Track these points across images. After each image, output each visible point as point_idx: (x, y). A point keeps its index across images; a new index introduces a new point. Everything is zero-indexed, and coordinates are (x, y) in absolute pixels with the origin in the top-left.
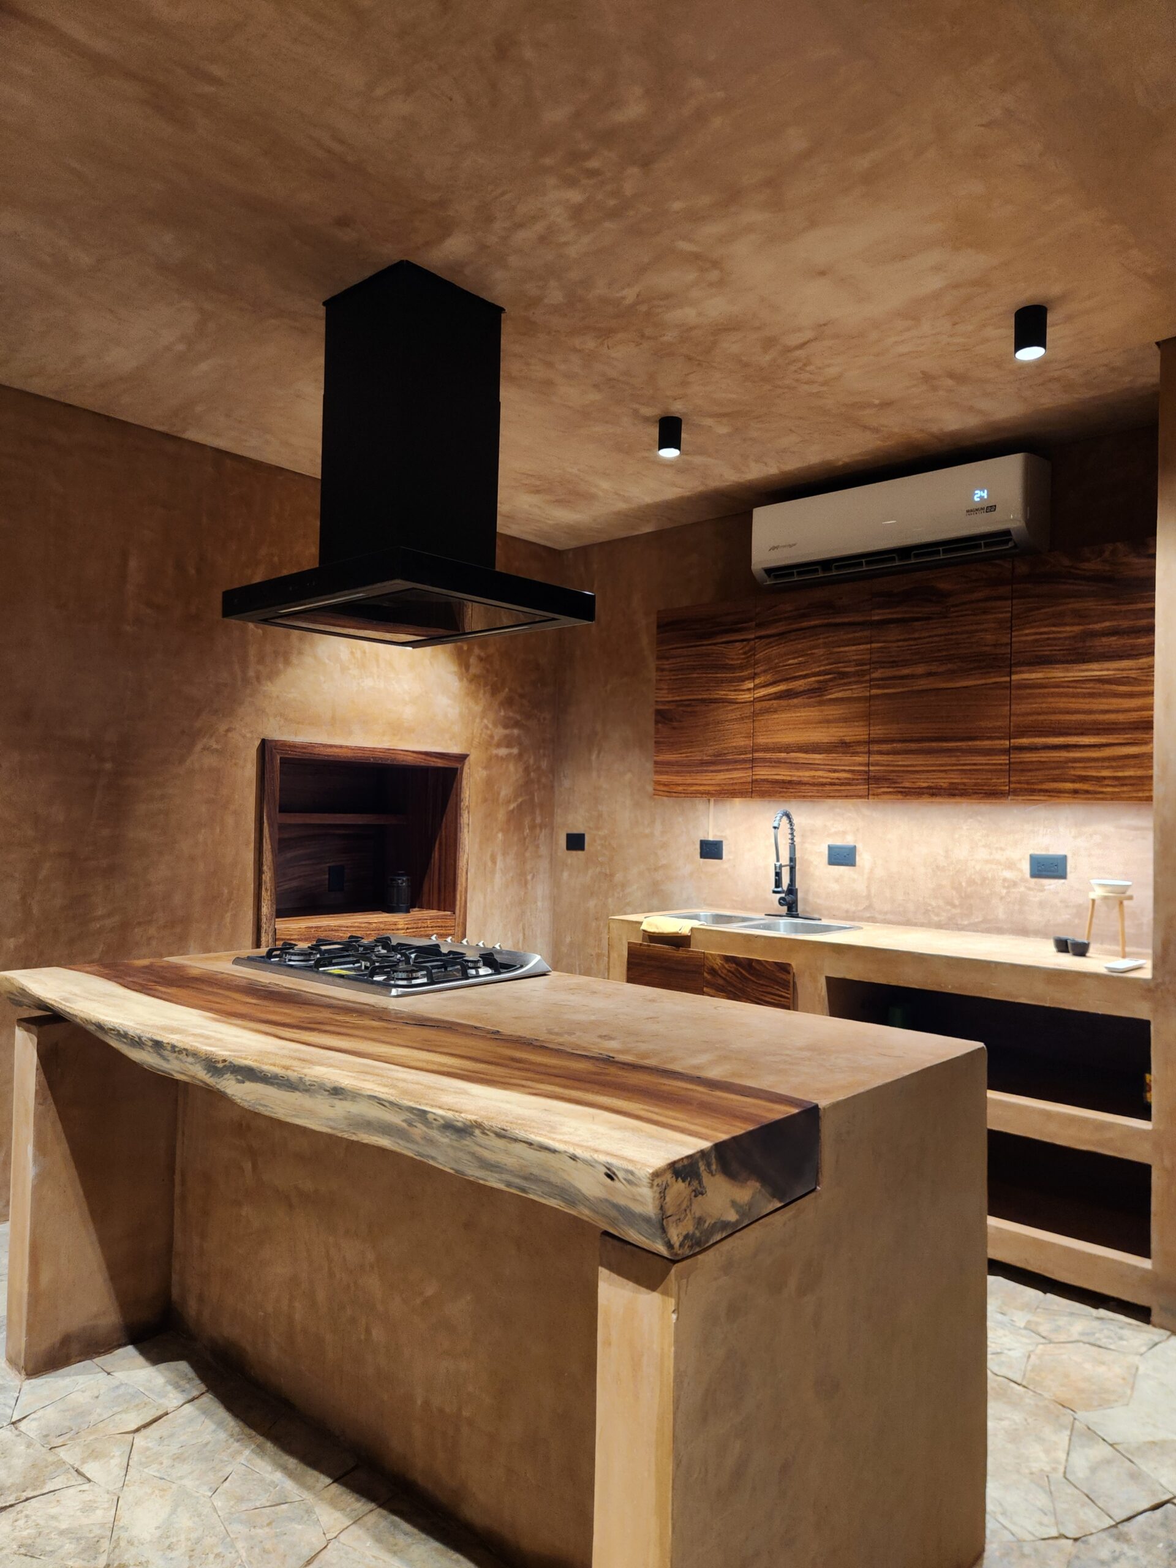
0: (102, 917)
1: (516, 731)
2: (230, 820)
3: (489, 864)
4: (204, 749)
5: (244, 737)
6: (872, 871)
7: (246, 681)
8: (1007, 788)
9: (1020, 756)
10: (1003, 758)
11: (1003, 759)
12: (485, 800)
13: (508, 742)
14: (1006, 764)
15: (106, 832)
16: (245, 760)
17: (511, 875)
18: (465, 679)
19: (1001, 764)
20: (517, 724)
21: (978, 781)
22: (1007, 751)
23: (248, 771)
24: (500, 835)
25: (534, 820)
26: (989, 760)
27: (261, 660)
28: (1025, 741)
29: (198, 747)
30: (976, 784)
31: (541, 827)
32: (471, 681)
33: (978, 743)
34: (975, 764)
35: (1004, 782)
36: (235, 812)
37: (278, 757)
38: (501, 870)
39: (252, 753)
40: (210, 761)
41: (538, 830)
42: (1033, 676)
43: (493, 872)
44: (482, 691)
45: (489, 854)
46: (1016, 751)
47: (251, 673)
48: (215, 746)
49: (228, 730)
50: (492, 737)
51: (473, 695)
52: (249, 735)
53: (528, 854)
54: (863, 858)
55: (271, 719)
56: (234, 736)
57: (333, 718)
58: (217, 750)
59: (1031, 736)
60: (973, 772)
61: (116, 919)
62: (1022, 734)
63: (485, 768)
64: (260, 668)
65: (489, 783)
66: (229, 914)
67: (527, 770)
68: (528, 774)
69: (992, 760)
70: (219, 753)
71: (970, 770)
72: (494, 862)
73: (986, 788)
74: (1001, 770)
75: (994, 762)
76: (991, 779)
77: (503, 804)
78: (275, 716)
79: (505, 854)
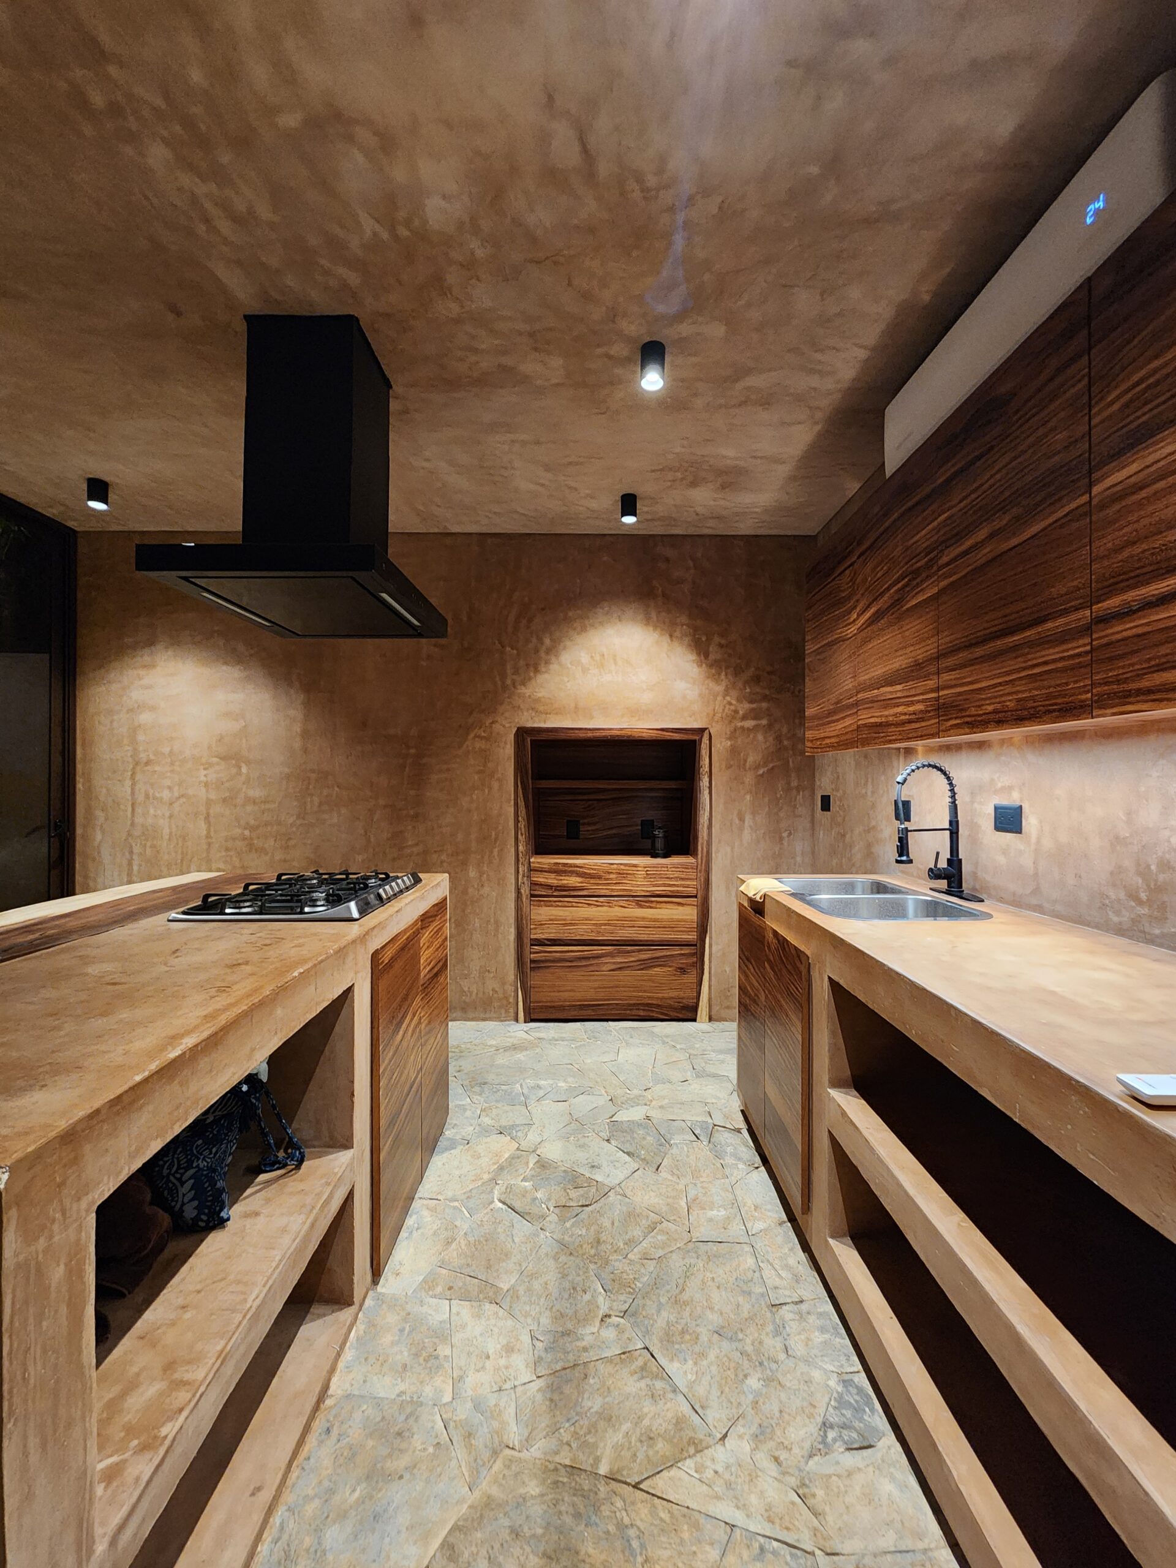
0: (411, 846)
1: (764, 705)
2: (495, 785)
3: (737, 821)
4: (476, 736)
5: (504, 726)
6: (1038, 842)
7: (505, 688)
8: (1089, 695)
9: (1110, 631)
10: (1081, 642)
11: (1081, 646)
12: (729, 767)
13: (755, 715)
14: (1087, 653)
15: (412, 792)
16: (506, 743)
17: (763, 831)
18: (704, 665)
19: (1079, 655)
20: (765, 698)
21: (1051, 690)
22: (1087, 630)
23: (507, 751)
24: (748, 797)
25: (789, 783)
26: (1064, 651)
27: (516, 671)
28: (1113, 603)
29: (472, 735)
30: (1049, 697)
31: (798, 789)
32: (711, 666)
33: (1050, 625)
34: (1046, 663)
35: (1085, 686)
36: (498, 779)
37: (529, 740)
38: (751, 827)
39: (511, 737)
40: (479, 745)
41: (794, 792)
42: (1125, 473)
43: (741, 829)
44: (723, 673)
45: (736, 812)
46: (1101, 626)
47: (509, 682)
48: (483, 734)
49: (493, 723)
50: (736, 712)
51: (715, 678)
52: (507, 725)
53: (782, 814)
54: (1030, 822)
55: (525, 713)
56: (497, 727)
57: (576, 707)
58: (484, 737)
59: (1124, 590)
60: (1046, 677)
61: (420, 848)
62: (1111, 590)
63: (730, 739)
64: (514, 677)
65: (734, 751)
66: (496, 850)
67: (778, 738)
68: (781, 742)
69: (1068, 650)
70: (487, 739)
71: (1040, 674)
72: (742, 819)
73: (1059, 701)
74: (1080, 666)
75: (1071, 652)
76: (1067, 684)
77: (750, 769)
78: (528, 710)
79: (754, 813)
